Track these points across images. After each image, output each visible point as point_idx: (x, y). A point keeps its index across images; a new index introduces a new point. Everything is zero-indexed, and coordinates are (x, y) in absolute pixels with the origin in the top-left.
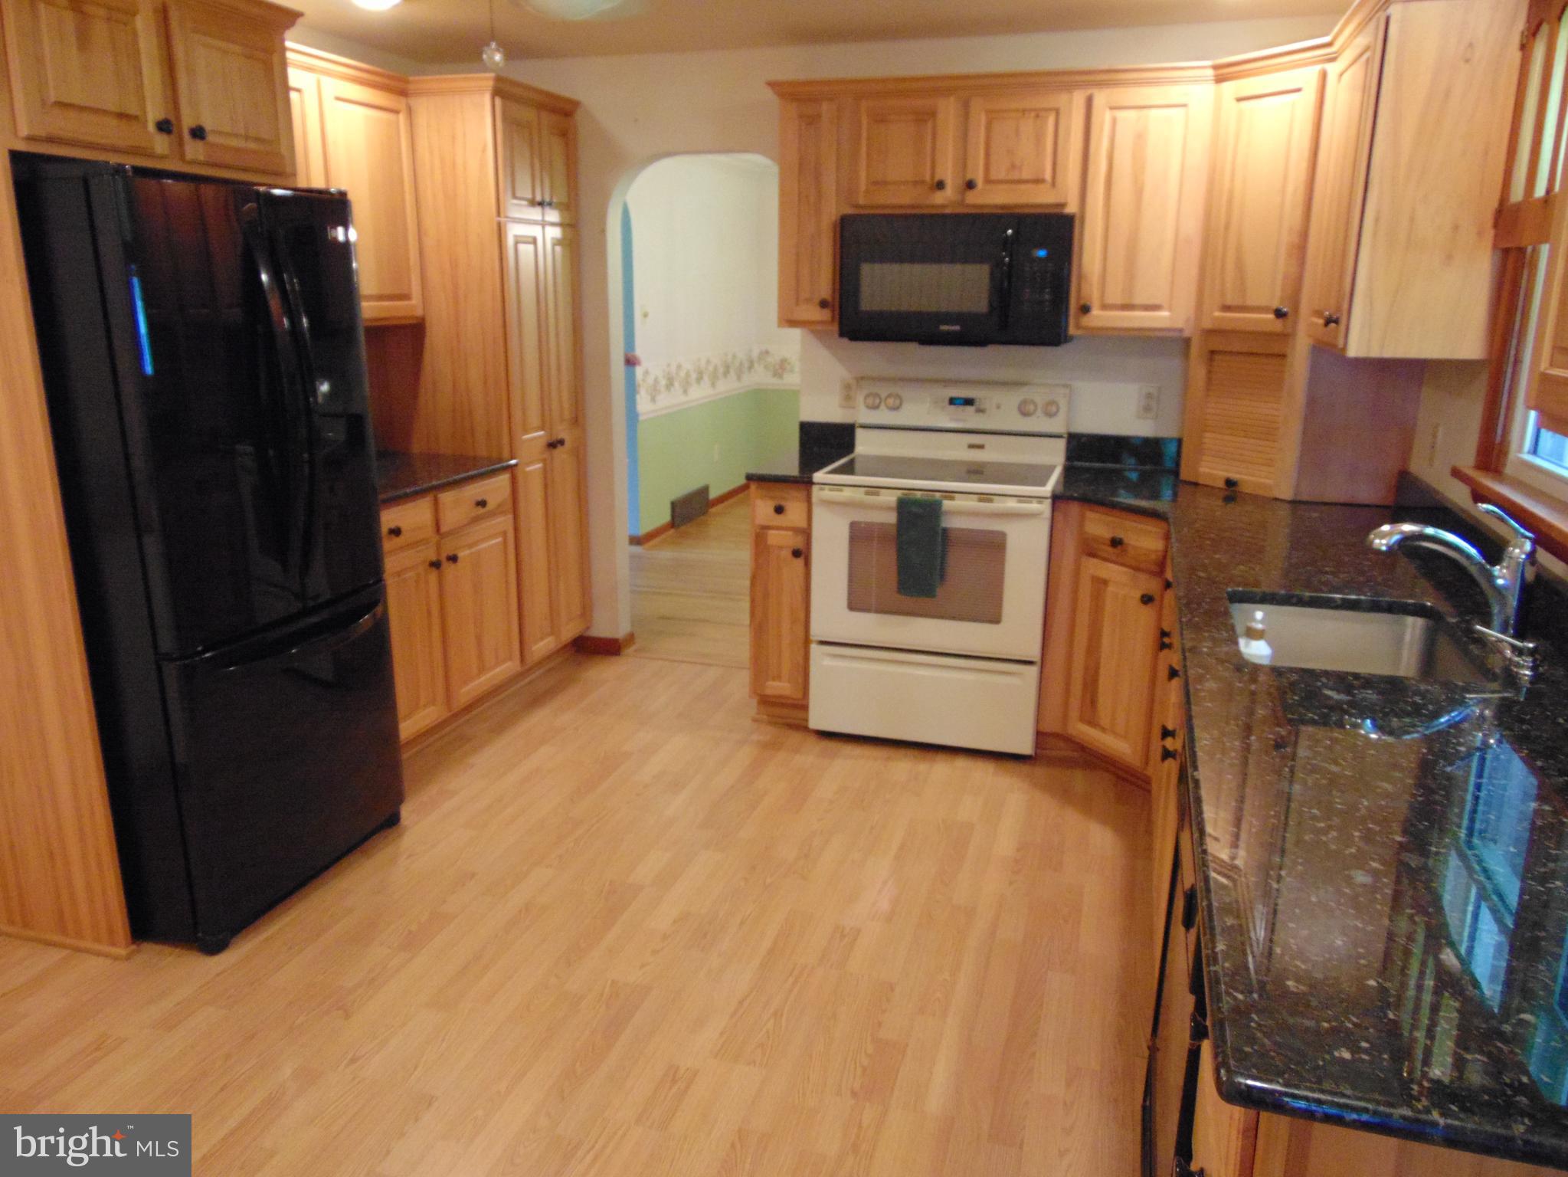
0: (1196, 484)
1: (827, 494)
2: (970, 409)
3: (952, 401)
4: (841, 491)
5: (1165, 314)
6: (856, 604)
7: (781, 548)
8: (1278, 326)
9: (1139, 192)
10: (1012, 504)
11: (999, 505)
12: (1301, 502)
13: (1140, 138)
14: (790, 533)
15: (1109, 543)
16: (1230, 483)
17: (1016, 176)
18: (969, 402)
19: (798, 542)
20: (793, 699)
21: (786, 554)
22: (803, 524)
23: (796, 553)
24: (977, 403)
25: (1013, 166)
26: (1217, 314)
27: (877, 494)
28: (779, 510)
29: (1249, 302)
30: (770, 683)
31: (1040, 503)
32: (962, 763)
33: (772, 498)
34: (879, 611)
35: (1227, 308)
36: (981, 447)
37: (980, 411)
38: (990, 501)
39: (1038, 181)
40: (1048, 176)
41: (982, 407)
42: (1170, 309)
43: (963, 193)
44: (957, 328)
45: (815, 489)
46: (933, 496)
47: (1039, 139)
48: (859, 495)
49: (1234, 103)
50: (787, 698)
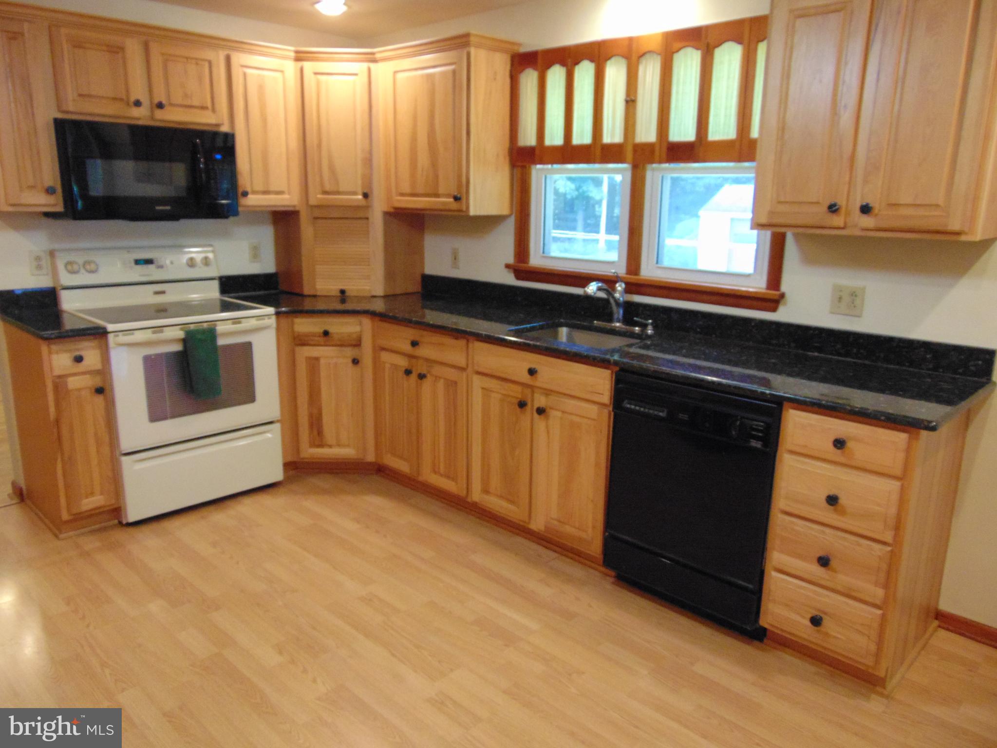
0: (315, 296)
1: (122, 339)
2: (151, 267)
3: (137, 262)
4: (133, 334)
5: (286, 196)
6: (156, 415)
7: (79, 390)
8: (363, 202)
9: (264, 120)
10: (253, 323)
11: (245, 325)
12: (395, 296)
13: (261, 88)
14: (88, 376)
15: (322, 334)
16: (343, 292)
17: (189, 103)
18: (149, 262)
19: (97, 382)
20: (108, 506)
21: (86, 394)
22: (99, 366)
23: (100, 391)
24: (156, 262)
25: (186, 96)
26: (319, 196)
27: (162, 332)
28: (79, 359)
29: (341, 190)
30: (85, 501)
31: (269, 319)
32: (247, 501)
33: (70, 351)
34: (174, 416)
35: (325, 193)
36: (163, 292)
37: (161, 267)
38: (240, 323)
39: (203, 108)
40: (209, 105)
41: (161, 264)
42: (289, 194)
43: (152, 112)
44: (168, 208)
45: (111, 337)
46: (202, 326)
47: (200, 79)
48: (147, 335)
49: (313, 76)
50: (104, 506)
